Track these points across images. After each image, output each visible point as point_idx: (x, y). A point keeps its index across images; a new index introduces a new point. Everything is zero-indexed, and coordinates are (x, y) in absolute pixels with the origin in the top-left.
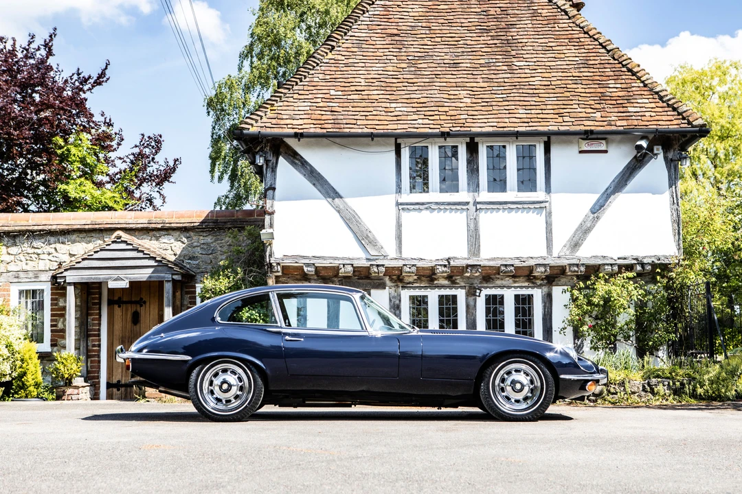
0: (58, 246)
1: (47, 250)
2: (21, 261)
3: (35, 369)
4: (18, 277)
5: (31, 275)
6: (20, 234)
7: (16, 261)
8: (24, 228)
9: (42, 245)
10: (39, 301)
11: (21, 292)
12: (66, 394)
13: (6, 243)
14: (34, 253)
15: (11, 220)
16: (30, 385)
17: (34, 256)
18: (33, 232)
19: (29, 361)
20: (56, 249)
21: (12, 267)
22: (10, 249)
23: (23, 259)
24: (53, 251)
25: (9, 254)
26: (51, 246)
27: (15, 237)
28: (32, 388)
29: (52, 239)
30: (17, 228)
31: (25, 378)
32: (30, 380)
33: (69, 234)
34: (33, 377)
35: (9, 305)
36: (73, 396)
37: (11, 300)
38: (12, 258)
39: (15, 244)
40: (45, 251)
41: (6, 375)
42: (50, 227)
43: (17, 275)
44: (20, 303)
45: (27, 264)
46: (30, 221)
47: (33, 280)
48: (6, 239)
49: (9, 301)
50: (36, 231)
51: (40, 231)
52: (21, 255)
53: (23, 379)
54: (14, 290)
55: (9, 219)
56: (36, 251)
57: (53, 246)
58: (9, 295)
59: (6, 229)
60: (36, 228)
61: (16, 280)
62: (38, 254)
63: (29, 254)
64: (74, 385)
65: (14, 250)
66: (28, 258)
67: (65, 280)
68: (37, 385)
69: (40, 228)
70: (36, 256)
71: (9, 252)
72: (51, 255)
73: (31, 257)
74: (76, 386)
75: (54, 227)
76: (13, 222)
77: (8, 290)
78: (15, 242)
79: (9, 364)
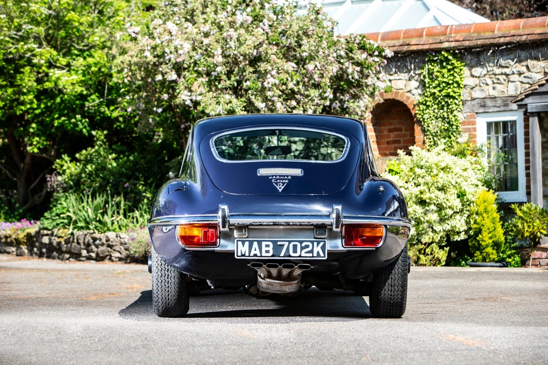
0: (530, 63)
1: (517, 69)
2: (487, 84)
3: (492, 225)
4: (484, 106)
5: (499, 102)
6: (485, 50)
7: (482, 84)
8: (487, 42)
9: (512, 63)
10: (512, 136)
11: (489, 125)
12: (531, 258)
13: (468, 62)
14: (502, 74)
15: (474, 32)
16: (487, 246)
17: (502, 78)
18: (499, 45)
19: (485, 215)
20: (527, 67)
21: (477, 94)
22: (474, 69)
23: (489, 82)
24: (524, 69)
25: (473, 76)
26: (523, 64)
27: (478, 54)
28: (489, 250)
29: (523, 54)
30: (479, 42)
31: (480, 236)
32: (486, 239)
33: (543, 46)
34: (490, 235)
35: (475, 142)
36: (541, 261)
37: (478, 136)
38: (477, 81)
39: (479, 64)
40: (515, 70)
41: (460, 232)
42: (518, 39)
43: (483, 104)
44: (489, 138)
45: (494, 88)
46: (496, 32)
47: (503, 108)
48: (469, 57)
49: (474, 136)
50: (502, 45)
51: (507, 44)
52: (487, 78)
53: (478, 238)
54: (481, 123)
55: (472, 31)
56: (504, 70)
57: (524, 63)
58: (475, 129)
59: (467, 43)
60: (502, 40)
61: (481, 110)
62: (507, 75)
63: (495, 75)
64: (542, 246)
65: (477, 71)
66: (495, 81)
67: (527, 110)
68: (496, 245)
69: (507, 40)
70: (504, 77)
71: (473, 73)
72: (522, 76)
73: (498, 79)
74: (544, 248)
75: (524, 38)
76: (476, 35)
77: (474, 123)
78: (479, 61)
79: (463, 218)
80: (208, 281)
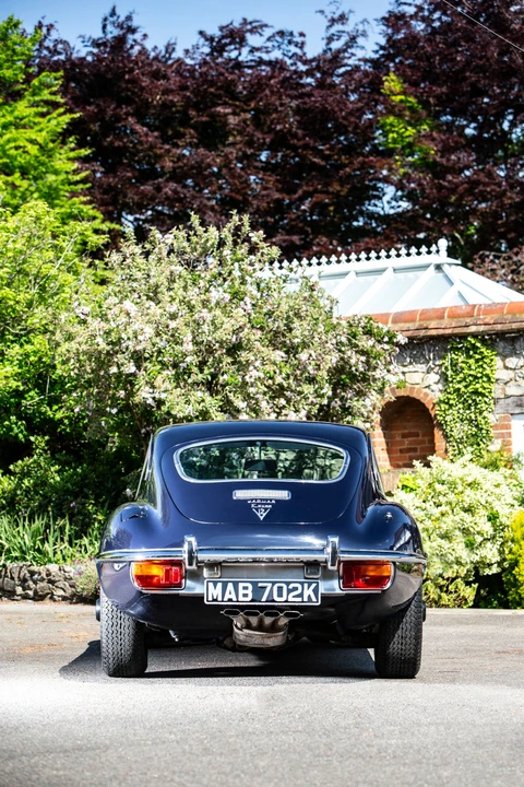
4: (521, 405)
6: (521, 336)
7: (518, 378)
13: (501, 351)
15: (508, 313)
21: (512, 390)
22: (508, 360)
25: (506, 368)
27: (513, 340)
30: (514, 326)
35: (509, 450)
37: (514, 443)
38: (511, 374)
39: (514, 353)
41: (492, 564)
43: (519, 403)
48: (502, 344)
49: (509, 443)
53: (514, 572)
54: (517, 426)
55: (505, 312)
58: (510, 435)
59: (499, 327)
61: (518, 410)
65: (512, 362)
71: (507, 364)
76: (510, 316)
77: (508, 427)
78: (515, 349)
79: (496, 546)
80: (171, 632)
